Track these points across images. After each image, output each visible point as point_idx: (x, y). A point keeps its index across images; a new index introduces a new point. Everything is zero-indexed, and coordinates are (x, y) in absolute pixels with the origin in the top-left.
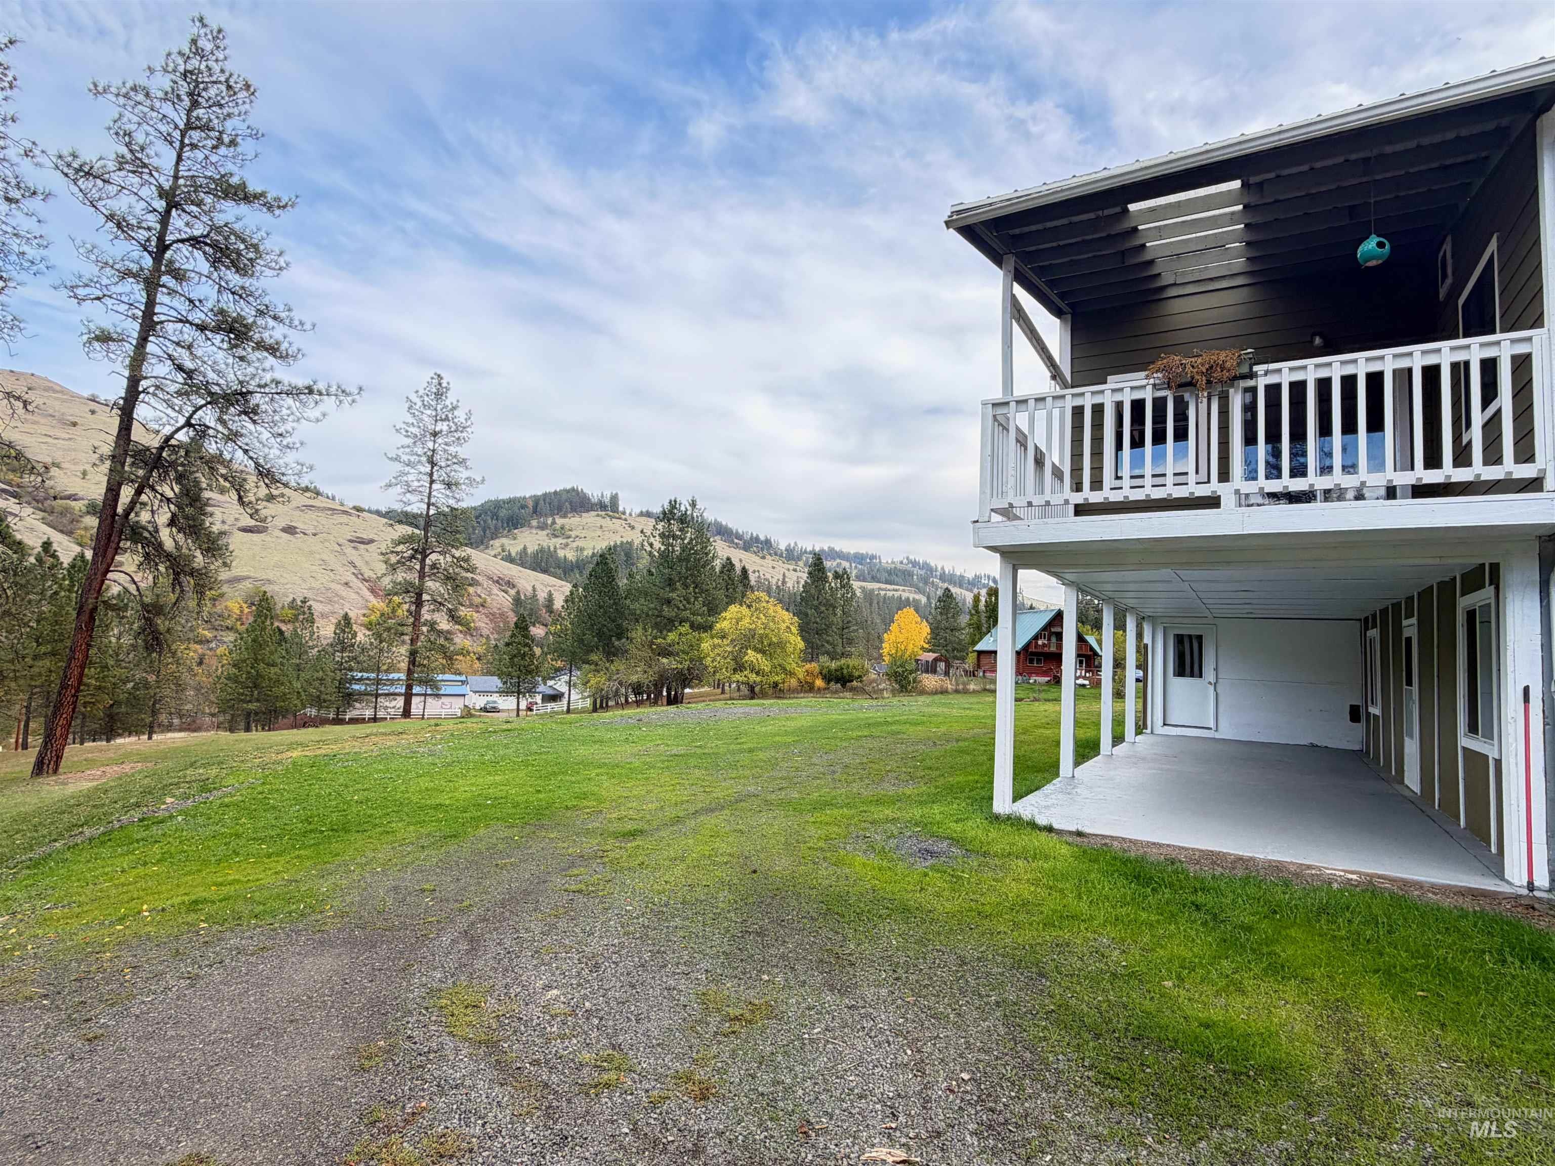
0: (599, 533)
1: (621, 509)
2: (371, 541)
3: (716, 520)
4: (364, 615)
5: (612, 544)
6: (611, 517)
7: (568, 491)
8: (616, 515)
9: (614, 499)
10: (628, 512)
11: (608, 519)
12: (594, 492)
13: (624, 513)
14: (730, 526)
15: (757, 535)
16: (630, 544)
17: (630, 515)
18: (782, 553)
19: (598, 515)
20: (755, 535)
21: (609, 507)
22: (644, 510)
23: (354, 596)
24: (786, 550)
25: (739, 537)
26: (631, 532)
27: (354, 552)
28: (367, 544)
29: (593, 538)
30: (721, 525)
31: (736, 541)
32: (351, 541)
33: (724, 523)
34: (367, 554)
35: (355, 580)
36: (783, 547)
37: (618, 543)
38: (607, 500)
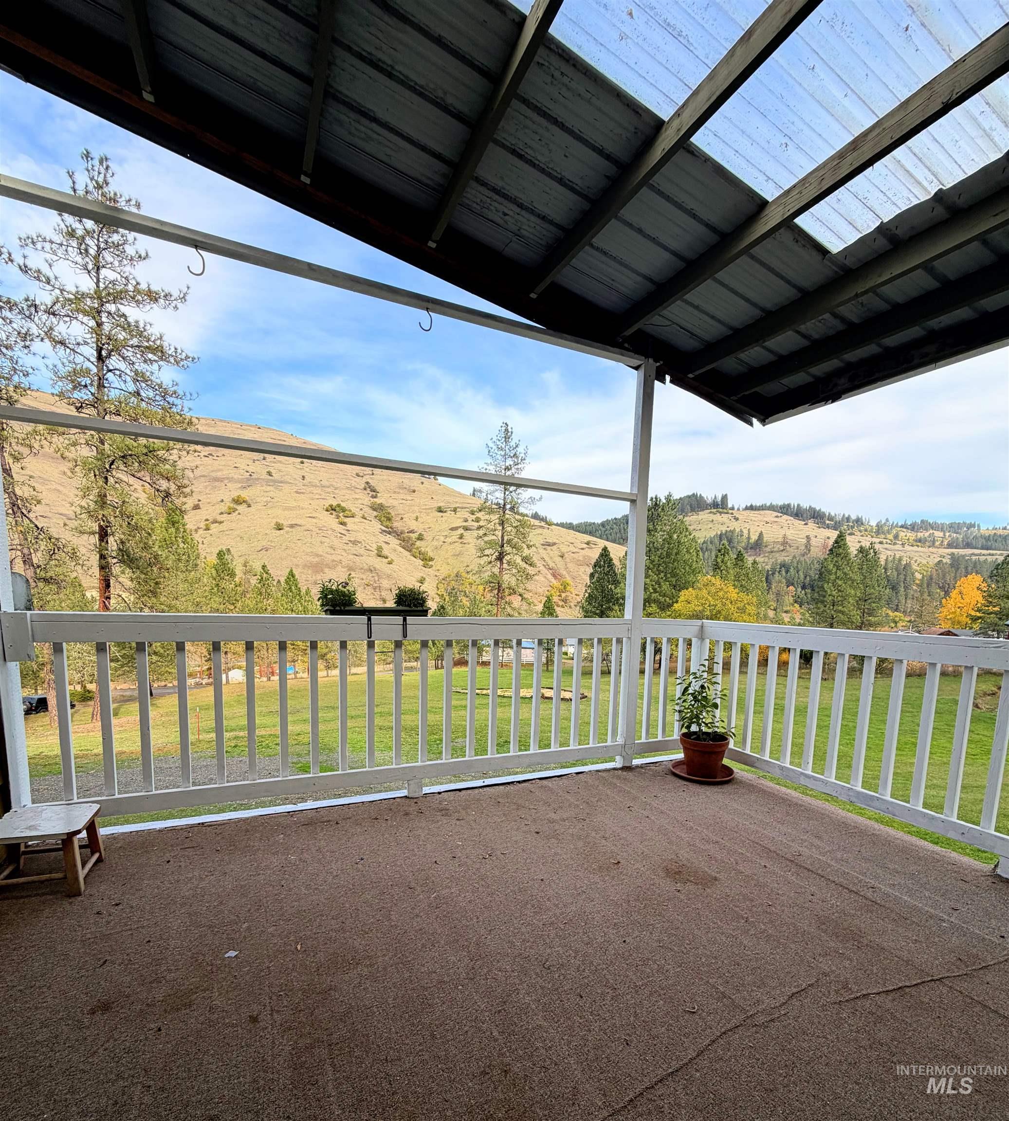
0: (711, 525)
1: (730, 506)
2: (554, 544)
3: (810, 507)
4: (548, 591)
5: (719, 533)
6: (721, 513)
7: (689, 497)
8: (725, 511)
9: (725, 498)
10: (736, 508)
11: (718, 514)
12: (709, 495)
13: (733, 509)
14: (822, 510)
15: (849, 516)
16: (732, 532)
17: (738, 509)
18: (872, 529)
19: (711, 513)
20: (846, 516)
21: (720, 505)
22: (749, 505)
23: (543, 579)
24: (877, 526)
25: (831, 518)
26: (736, 523)
27: (544, 551)
28: (553, 545)
29: (706, 529)
30: (815, 510)
31: (827, 522)
32: (543, 545)
33: (818, 509)
34: (552, 552)
35: (544, 569)
36: (873, 523)
37: (724, 532)
38: (719, 499)
